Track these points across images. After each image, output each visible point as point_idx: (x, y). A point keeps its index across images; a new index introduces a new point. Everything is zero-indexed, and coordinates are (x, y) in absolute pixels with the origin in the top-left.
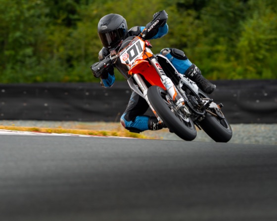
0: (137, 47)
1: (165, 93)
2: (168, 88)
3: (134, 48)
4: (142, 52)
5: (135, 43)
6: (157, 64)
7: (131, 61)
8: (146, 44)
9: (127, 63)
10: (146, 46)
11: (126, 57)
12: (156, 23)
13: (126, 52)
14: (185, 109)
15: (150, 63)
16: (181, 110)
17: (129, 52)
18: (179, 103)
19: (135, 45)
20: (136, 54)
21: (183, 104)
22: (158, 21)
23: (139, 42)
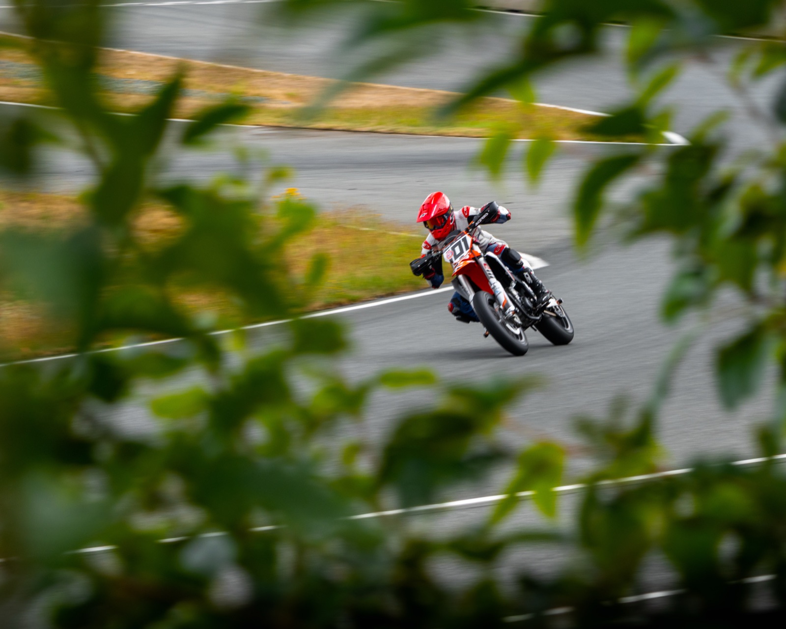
0: (463, 244)
1: (494, 300)
2: (497, 294)
3: (459, 244)
4: (468, 250)
5: (461, 239)
6: (485, 265)
7: (455, 259)
8: (472, 240)
9: (451, 262)
10: (473, 242)
11: (451, 255)
12: (484, 216)
13: (450, 248)
14: (515, 319)
15: (477, 263)
16: (511, 320)
17: (453, 249)
18: (509, 312)
19: (460, 241)
20: (462, 252)
21: (513, 314)
22: (487, 214)
23: (465, 238)
